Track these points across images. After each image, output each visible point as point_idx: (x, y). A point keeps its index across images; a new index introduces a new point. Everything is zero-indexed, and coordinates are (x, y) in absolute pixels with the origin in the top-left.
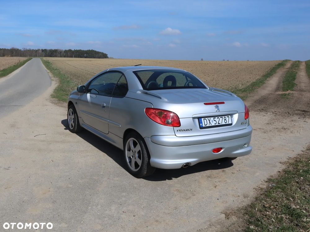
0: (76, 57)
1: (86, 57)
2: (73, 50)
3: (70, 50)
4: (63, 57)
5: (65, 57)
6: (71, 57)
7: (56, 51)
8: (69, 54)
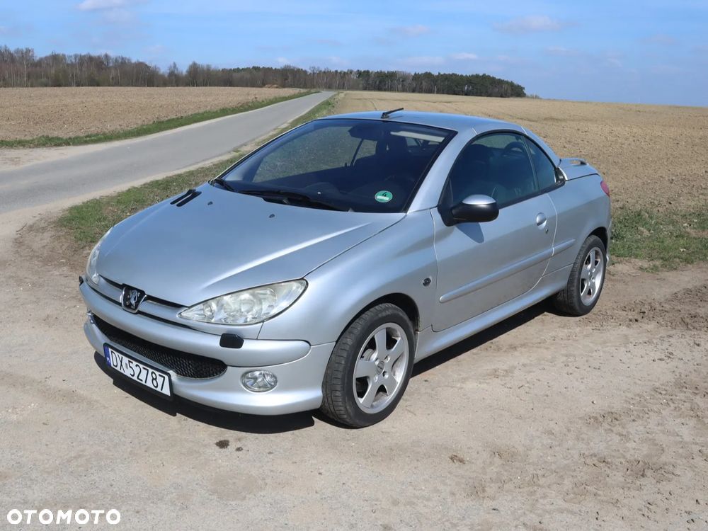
0: (443, 93)
1: (467, 94)
2: (435, 73)
3: (428, 75)
4: (409, 92)
5: (414, 91)
6: (430, 91)
7: (392, 75)
8: (424, 83)
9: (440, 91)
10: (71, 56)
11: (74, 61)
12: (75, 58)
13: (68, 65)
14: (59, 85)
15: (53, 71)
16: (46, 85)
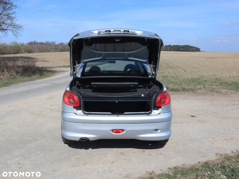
0: (174, 51)
1: (182, 51)
2: (172, 45)
3: (170, 46)
4: (164, 51)
5: (165, 50)
6: (170, 50)
8: (168, 48)
9: (173, 50)
10: (66, 43)
11: (66, 44)
12: (67, 44)
13: (65, 46)
14: (63, 51)
15: (61, 48)
16: (59, 52)
